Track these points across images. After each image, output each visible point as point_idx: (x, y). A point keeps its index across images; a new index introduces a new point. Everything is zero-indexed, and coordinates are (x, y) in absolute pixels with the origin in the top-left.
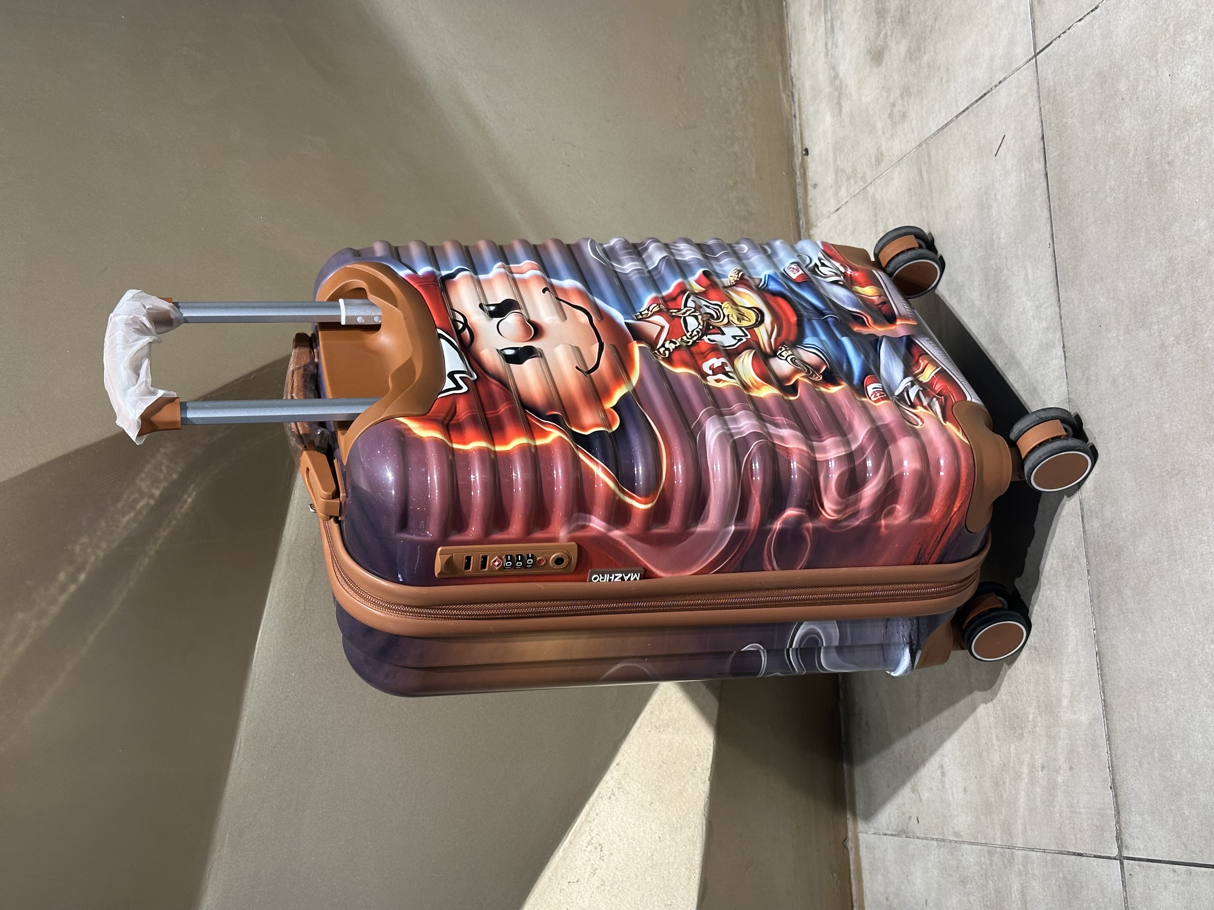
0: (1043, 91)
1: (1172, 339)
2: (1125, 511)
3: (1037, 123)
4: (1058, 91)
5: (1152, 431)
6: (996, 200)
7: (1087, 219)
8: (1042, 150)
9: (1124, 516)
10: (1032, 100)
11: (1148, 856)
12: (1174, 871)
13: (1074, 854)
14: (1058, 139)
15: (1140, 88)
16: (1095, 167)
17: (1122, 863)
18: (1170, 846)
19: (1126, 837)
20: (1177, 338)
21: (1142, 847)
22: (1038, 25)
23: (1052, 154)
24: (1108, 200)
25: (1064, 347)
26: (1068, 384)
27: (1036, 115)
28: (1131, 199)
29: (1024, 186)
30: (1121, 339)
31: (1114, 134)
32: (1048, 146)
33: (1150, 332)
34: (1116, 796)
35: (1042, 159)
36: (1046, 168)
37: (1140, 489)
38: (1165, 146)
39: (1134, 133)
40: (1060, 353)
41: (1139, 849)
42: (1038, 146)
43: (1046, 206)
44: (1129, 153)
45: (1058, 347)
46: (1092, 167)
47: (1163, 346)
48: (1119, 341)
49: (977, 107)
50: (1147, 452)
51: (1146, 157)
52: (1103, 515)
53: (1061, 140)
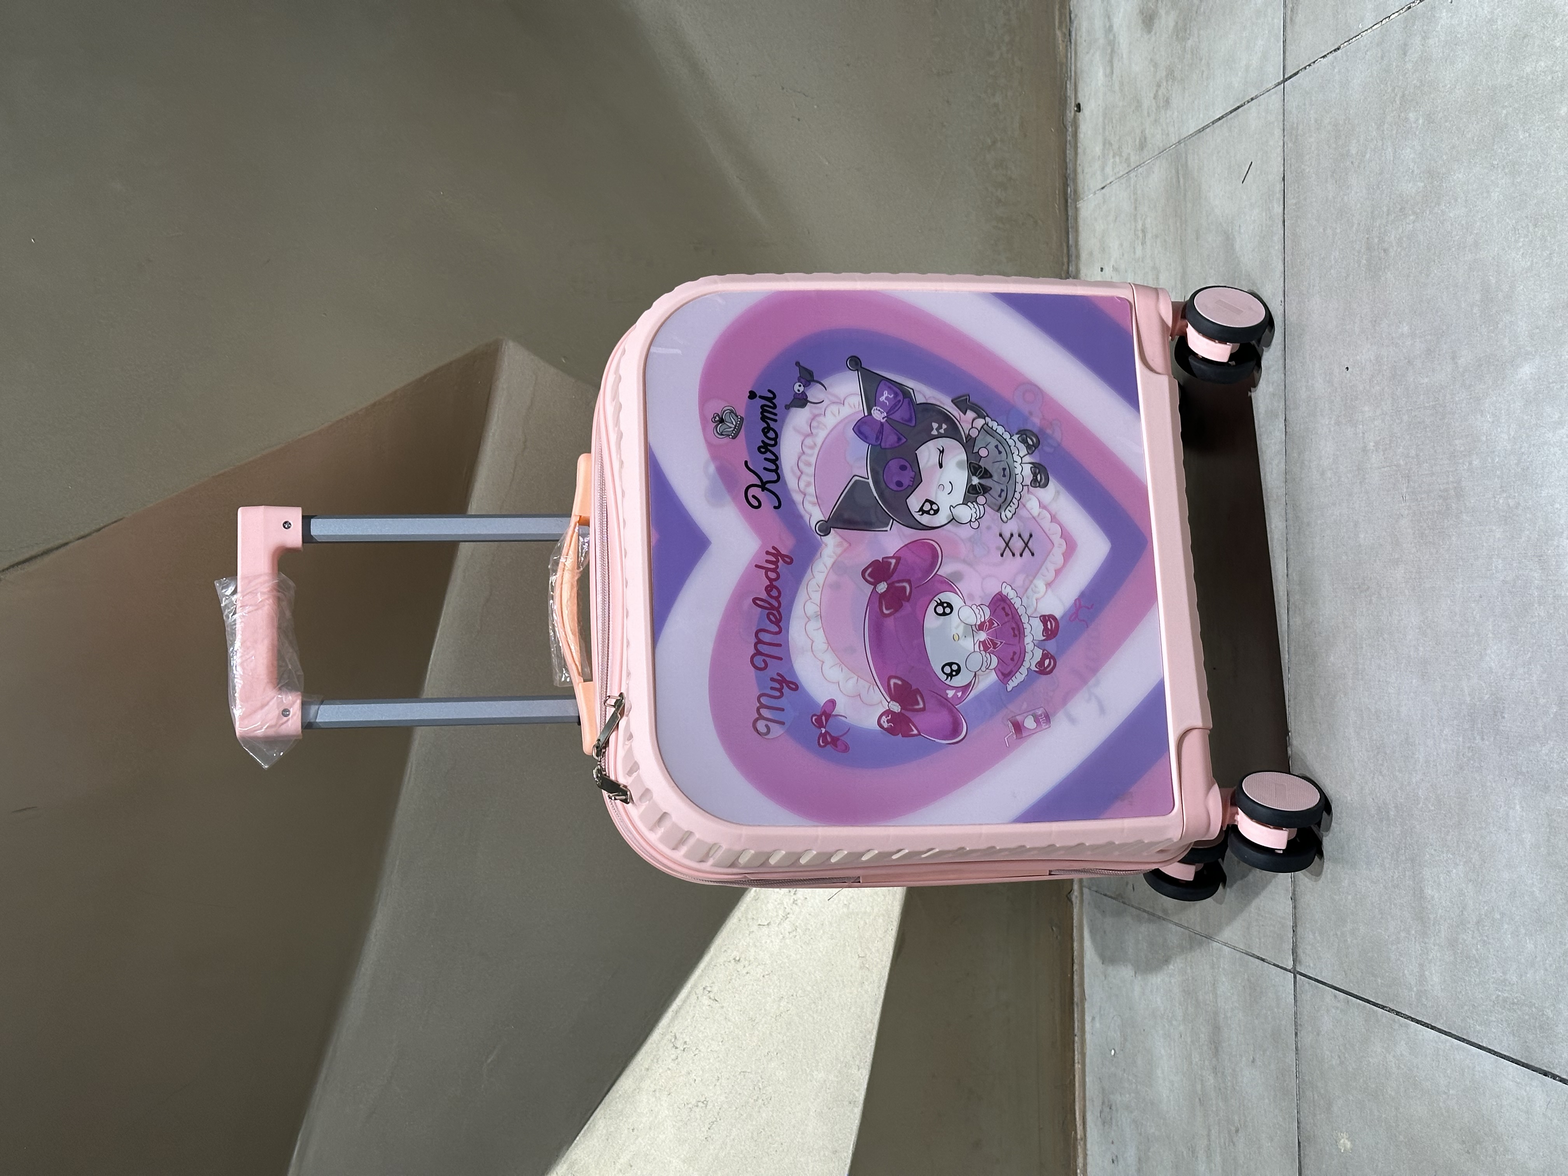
0: (1287, 127)
1: (1372, 444)
2: (1323, 615)
3: (1280, 160)
4: (1300, 132)
5: (1349, 538)
6: (1240, 233)
7: (1314, 286)
8: (1282, 193)
9: (1321, 620)
10: (1278, 132)
11: (1316, 975)
12: (1335, 996)
13: (1258, 958)
14: (1296, 186)
15: (1368, 156)
16: (1324, 230)
17: (1295, 977)
18: (1334, 970)
19: (1300, 951)
20: (1377, 444)
21: (1312, 965)
22: (1288, 48)
23: (1290, 201)
24: (1332, 271)
25: (1285, 420)
26: (1286, 462)
27: (1280, 149)
28: (1351, 277)
29: (1264, 228)
30: (1332, 429)
31: (1342, 199)
32: (1287, 189)
33: (1355, 430)
34: (1295, 907)
35: (1282, 202)
36: (1284, 213)
37: (1336, 597)
38: (1383, 230)
39: (1359, 206)
40: (1282, 426)
41: (1309, 966)
42: (1279, 187)
43: (1281, 257)
44: (1353, 226)
45: (1281, 419)
46: (1321, 230)
47: (1365, 450)
48: (1330, 431)
49: (1231, 119)
50: (1344, 558)
51: (1367, 236)
52: (1304, 614)
53: (1298, 188)
